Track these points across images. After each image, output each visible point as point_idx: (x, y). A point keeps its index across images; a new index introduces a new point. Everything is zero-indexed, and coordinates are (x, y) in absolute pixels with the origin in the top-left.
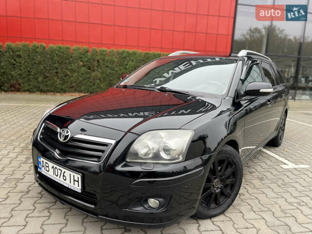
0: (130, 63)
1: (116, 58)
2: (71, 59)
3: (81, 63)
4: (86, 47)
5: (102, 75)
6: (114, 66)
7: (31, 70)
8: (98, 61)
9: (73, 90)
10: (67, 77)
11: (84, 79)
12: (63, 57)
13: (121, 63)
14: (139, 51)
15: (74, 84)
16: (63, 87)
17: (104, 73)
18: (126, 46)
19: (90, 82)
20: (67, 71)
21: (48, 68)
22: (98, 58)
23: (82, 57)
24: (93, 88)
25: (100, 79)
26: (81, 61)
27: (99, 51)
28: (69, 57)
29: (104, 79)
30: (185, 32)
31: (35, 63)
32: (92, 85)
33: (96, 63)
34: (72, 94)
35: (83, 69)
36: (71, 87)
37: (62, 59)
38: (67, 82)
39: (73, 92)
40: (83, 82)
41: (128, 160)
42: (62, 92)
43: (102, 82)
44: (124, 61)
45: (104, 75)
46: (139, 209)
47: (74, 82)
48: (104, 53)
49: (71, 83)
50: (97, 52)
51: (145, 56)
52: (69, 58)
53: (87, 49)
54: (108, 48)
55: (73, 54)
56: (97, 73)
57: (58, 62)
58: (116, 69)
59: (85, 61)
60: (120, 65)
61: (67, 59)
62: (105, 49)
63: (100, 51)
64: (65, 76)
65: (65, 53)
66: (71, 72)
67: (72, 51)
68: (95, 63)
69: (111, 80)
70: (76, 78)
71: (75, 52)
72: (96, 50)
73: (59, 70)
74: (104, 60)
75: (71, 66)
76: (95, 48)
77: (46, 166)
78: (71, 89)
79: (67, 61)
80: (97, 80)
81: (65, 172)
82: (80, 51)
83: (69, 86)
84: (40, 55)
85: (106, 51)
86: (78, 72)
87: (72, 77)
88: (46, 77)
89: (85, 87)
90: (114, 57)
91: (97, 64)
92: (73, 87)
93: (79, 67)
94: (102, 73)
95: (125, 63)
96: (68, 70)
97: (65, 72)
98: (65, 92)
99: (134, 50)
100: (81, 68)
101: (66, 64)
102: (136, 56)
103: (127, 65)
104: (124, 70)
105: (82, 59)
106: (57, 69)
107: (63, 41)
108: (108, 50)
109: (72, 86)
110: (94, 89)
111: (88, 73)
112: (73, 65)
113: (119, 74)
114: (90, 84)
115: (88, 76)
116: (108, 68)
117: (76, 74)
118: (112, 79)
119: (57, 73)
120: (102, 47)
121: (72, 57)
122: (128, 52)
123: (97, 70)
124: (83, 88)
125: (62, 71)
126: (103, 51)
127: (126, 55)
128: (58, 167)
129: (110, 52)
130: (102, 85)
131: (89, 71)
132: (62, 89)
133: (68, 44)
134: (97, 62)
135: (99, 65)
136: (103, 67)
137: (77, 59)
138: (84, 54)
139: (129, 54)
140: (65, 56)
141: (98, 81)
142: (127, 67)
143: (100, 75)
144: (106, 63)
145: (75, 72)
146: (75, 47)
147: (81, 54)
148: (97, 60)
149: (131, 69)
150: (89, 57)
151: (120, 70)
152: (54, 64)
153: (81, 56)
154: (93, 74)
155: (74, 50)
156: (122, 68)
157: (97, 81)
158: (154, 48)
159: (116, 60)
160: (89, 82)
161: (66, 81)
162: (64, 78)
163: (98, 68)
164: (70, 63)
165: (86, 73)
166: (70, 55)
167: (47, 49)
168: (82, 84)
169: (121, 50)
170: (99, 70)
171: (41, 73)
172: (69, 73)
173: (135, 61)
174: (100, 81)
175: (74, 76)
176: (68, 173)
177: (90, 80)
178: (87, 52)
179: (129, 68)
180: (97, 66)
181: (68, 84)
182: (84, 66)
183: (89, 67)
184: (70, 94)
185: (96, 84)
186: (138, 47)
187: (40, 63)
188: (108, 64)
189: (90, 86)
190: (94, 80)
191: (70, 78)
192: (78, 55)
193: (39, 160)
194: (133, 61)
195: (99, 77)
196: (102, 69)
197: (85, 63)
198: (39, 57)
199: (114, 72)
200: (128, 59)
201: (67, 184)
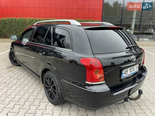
7: (11, 29)
12: (23, 23)
21: (17, 28)
26: (30, 24)
31: (12, 26)
53: (33, 19)
57: (21, 25)
65: (24, 21)
72: (36, 19)
73: (21, 29)
75: (26, 27)
84: (14, 22)
88: (16, 32)
101: (24, 26)
106: (21, 28)
108: (42, 19)
119: (21, 30)
120: (39, 18)
121: (26, 23)
125: (23, 29)
133: (25, 17)
146: (28, 18)
147: (30, 21)
152: (20, 26)
155: (27, 20)
164: (26, 25)
167: (16, 20)
171: (15, 30)
187: (14, 26)
198: (14, 23)
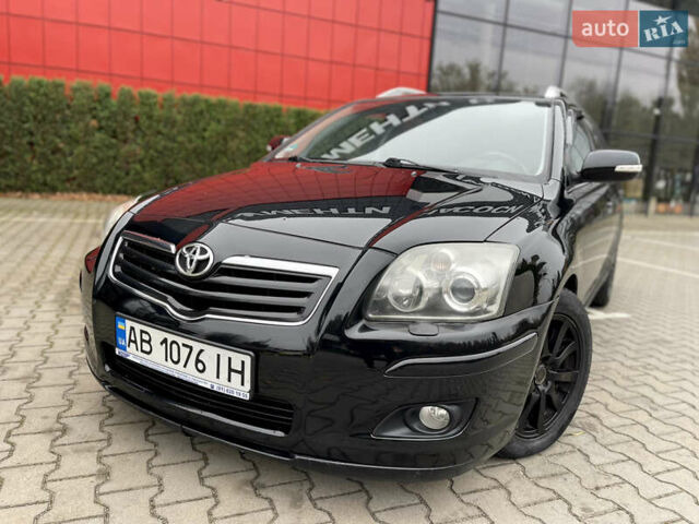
0: (213, 125)
1: (179, 113)
2: (67, 112)
3: (94, 123)
4: (103, 84)
5: (147, 151)
6: (175, 131)
8: (136, 120)
9: (74, 187)
10: (58, 156)
11: (101, 161)
13: (192, 125)
14: (233, 100)
15: (76, 172)
16: (49, 178)
17: (150, 148)
18: (201, 87)
19: (118, 168)
20: (58, 140)
21: (9, 133)
22: (136, 111)
23: (95, 108)
24: (124, 181)
25: (141, 161)
26: (94, 117)
27: (137, 96)
28: (61, 106)
29: (151, 160)
30: (331, 62)
32: (123, 174)
33: (130, 124)
34: (72, 195)
35: (98, 136)
36: (68, 180)
37: (45, 112)
38: (59, 167)
39: (74, 191)
40: (99, 168)
41: (370, 315)
42: (44, 191)
43: (147, 169)
44: (197, 123)
45: (152, 151)
46: (400, 433)
47: (77, 168)
48: (152, 101)
49: (70, 169)
50: (132, 98)
51: (247, 112)
52: (63, 110)
53: (107, 90)
54: (160, 89)
55: (72, 100)
56: (135, 148)
57: (35, 117)
58: (180, 139)
59: (104, 118)
60: (189, 131)
61: (58, 111)
62: (153, 91)
63: (140, 94)
64: (54, 153)
65: (53, 96)
66: (68, 144)
67: (68, 93)
68: (128, 123)
69: (168, 165)
70: (82, 157)
71: (78, 94)
72: (129, 92)
73: (37, 138)
74: (150, 117)
75: (68, 128)
76: (127, 87)
77: (142, 341)
78: (68, 185)
79: (58, 117)
80: (134, 162)
81: (201, 351)
82: (93, 93)
83: (64, 177)
85: (155, 97)
86: (87, 143)
87: (71, 154)
89: (105, 179)
90: (174, 110)
91: (134, 126)
92: (74, 179)
93: (88, 132)
94: (147, 147)
95: (202, 125)
96: (60, 137)
97: (52, 142)
98: (54, 190)
99: (222, 97)
100: (93, 135)
101: (56, 122)
102: (227, 109)
103: (205, 130)
104: (199, 142)
105: (94, 112)
106: (32, 134)
107: (45, 68)
108: (160, 95)
109: (71, 176)
110: (126, 185)
111: (109, 147)
112: (72, 126)
113: (186, 150)
114: (118, 172)
115: (111, 153)
116: (160, 137)
117: (82, 148)
118: (170, 161)
119: (31, 144)
120: (142, 85)
121: (69, 107)
122: (206, 101)
123: (135, 141)
124: (99, 182)
125: (44, 140)
126: (148, 96)
127: (203, 106)
128: (180, 340)
129: (165, 100)
130: (147, 176)
131: (114, 141)
132: (45, 184)
133: (60, 75)
134: (132, 121)
135: (139, 128)
136: (148, 132)
137: (82, 113)
138: (100, 101)
139: (210, 106)
140: (51, 103)
141: (138, 167)
142: (207, 134)
143: (141, 152)
144: (155, 124)
145: (77, 142)
146: (76, 82)
147: (94, 101)
148: (133, 115)
149: (214, 140)
150: (114, 109)
151: (190, 141)
153: (93, 105)
154: (125, 149)
155: (75, 90)
156: (193, 136)
157: (132, 166)
158: (265, 93)
159: (179, 118)
160: (114, 169)
161: (56, 163)
162: (51, 157)
163: (136, 136)
164: (64, 121)
165: (107, 146)
166: (64, 103)
167: (6, 86)
168: (98, 172)
169: (189, 95)
170: (139, 140)
172: (61, 145)
173: (223, 122)
174: (143, 167)
175: (76, 152)
176: (210, 353)
177: (117, 163)
178: (108, 95)
179: (211, 137)
180: (134, 131)
181: (61, 171)
182: (100, 129)
183: (114, 132)
184: (66, 195)
185: (132, 172)
186: (229, 90)
188: (161, 127)
189: (117, 178)
190: (128, 163)
191: (65, 155)
192: (85, 101)
193: (120, 326)
194: (219, 121)
195: (140, 157)
196: (147, 138)
197: (103, 123)
199: (175, 145)
200: (207, 116)
201: (207, 380)
